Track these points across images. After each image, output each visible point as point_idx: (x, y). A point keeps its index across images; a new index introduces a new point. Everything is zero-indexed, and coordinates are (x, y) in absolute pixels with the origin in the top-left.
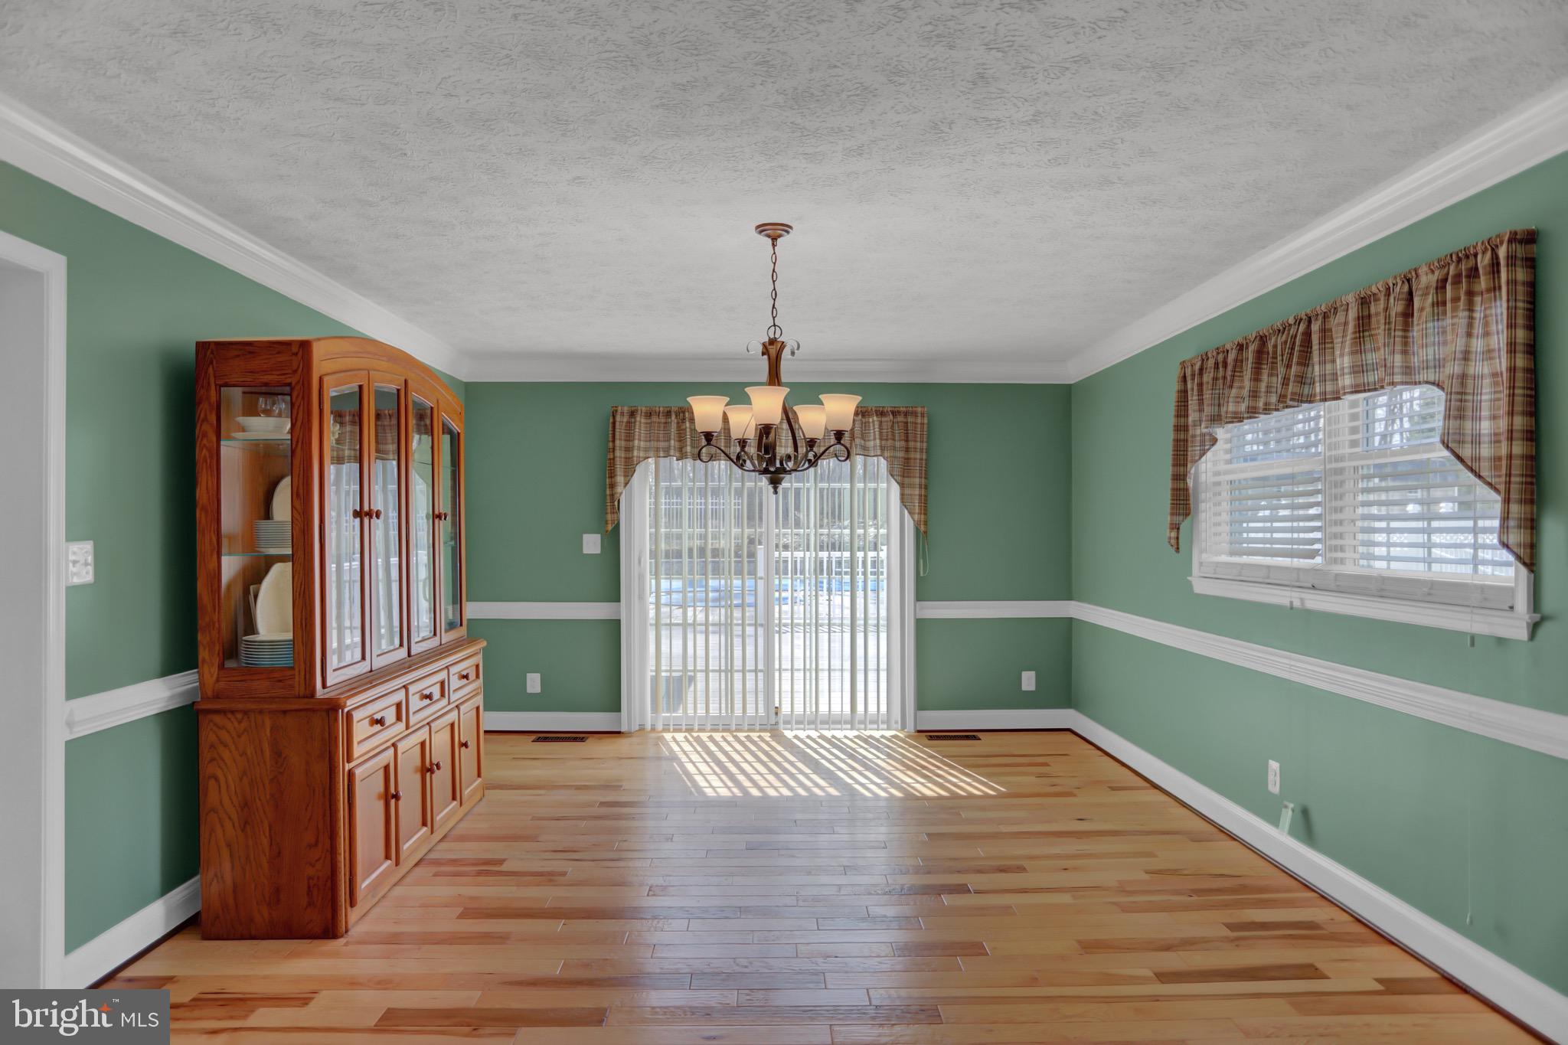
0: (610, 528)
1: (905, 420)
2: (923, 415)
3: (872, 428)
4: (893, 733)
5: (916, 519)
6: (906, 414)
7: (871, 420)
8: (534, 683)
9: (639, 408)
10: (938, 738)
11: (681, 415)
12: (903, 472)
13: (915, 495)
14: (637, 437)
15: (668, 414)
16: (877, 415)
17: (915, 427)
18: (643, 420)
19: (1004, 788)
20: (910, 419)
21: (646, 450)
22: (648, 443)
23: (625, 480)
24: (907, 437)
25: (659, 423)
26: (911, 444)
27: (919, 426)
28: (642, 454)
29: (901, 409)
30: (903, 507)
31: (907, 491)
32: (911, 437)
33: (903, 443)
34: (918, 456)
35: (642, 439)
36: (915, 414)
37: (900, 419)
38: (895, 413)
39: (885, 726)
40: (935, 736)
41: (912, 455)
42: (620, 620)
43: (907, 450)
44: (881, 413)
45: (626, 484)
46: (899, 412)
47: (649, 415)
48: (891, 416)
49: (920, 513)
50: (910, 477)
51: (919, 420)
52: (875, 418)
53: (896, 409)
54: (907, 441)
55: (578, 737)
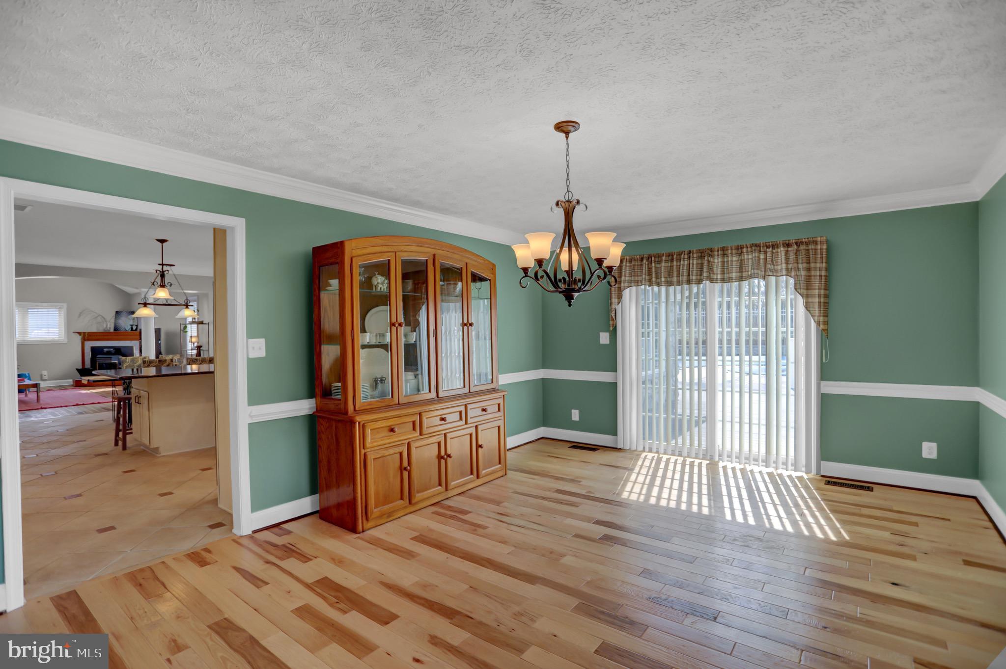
0: (611, 328)
1: (807, 248)
2: (822, 243)
3: (780, 256)
4: (799, 474)
5: (816, 320)
6: (807, 244)
7: (779, 250)
8: (575, 415)
9: (625, 257)
10: (835, 484)
11: (650, 259)
12: (805, 287)
13: (815, 302)
14: (623, 275)
15: (642, 259)
16: (784, 247)
17: (815, 252)
18: (628, 264)
19: (848, 536)
20: (811, 247)
21: (630, 282)
22: (630, 278)
23: (618, 301)
24: (809, 260)
25: (638, 265)
26: (812, 265)
27: (819, 251)
28: (627, 285)
29: (804, 240)
30: (807, 312)
31: (810, 300)
32: (812, 260)
33: (805, 265)
34: (818, 273)
35: (627, 275)
36: (816, 243)
37: (802, 247)
38: (798, 244)
39: (793, 468)
40: (832, 481)
41: (813, 273)
42: (616, 383)
43: (809, 270)
44: (788, 245)
45: (619, 303)
46: (802, 243)
47: (631, 261)
48: (795, 247)
49: (820, 316)
50: (810, 289)
51: (819, 247)
52: (782, 249)
53: (799, 241)
54: (809, 263)
55: (592, 448)
